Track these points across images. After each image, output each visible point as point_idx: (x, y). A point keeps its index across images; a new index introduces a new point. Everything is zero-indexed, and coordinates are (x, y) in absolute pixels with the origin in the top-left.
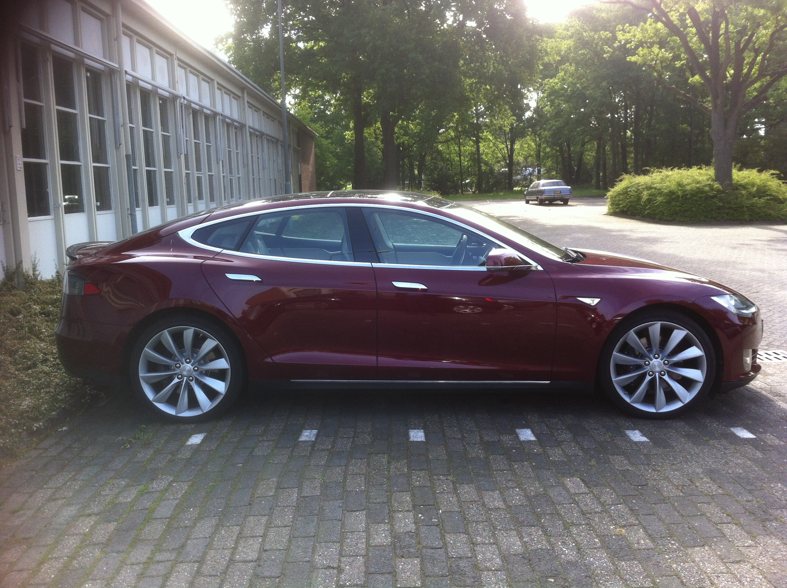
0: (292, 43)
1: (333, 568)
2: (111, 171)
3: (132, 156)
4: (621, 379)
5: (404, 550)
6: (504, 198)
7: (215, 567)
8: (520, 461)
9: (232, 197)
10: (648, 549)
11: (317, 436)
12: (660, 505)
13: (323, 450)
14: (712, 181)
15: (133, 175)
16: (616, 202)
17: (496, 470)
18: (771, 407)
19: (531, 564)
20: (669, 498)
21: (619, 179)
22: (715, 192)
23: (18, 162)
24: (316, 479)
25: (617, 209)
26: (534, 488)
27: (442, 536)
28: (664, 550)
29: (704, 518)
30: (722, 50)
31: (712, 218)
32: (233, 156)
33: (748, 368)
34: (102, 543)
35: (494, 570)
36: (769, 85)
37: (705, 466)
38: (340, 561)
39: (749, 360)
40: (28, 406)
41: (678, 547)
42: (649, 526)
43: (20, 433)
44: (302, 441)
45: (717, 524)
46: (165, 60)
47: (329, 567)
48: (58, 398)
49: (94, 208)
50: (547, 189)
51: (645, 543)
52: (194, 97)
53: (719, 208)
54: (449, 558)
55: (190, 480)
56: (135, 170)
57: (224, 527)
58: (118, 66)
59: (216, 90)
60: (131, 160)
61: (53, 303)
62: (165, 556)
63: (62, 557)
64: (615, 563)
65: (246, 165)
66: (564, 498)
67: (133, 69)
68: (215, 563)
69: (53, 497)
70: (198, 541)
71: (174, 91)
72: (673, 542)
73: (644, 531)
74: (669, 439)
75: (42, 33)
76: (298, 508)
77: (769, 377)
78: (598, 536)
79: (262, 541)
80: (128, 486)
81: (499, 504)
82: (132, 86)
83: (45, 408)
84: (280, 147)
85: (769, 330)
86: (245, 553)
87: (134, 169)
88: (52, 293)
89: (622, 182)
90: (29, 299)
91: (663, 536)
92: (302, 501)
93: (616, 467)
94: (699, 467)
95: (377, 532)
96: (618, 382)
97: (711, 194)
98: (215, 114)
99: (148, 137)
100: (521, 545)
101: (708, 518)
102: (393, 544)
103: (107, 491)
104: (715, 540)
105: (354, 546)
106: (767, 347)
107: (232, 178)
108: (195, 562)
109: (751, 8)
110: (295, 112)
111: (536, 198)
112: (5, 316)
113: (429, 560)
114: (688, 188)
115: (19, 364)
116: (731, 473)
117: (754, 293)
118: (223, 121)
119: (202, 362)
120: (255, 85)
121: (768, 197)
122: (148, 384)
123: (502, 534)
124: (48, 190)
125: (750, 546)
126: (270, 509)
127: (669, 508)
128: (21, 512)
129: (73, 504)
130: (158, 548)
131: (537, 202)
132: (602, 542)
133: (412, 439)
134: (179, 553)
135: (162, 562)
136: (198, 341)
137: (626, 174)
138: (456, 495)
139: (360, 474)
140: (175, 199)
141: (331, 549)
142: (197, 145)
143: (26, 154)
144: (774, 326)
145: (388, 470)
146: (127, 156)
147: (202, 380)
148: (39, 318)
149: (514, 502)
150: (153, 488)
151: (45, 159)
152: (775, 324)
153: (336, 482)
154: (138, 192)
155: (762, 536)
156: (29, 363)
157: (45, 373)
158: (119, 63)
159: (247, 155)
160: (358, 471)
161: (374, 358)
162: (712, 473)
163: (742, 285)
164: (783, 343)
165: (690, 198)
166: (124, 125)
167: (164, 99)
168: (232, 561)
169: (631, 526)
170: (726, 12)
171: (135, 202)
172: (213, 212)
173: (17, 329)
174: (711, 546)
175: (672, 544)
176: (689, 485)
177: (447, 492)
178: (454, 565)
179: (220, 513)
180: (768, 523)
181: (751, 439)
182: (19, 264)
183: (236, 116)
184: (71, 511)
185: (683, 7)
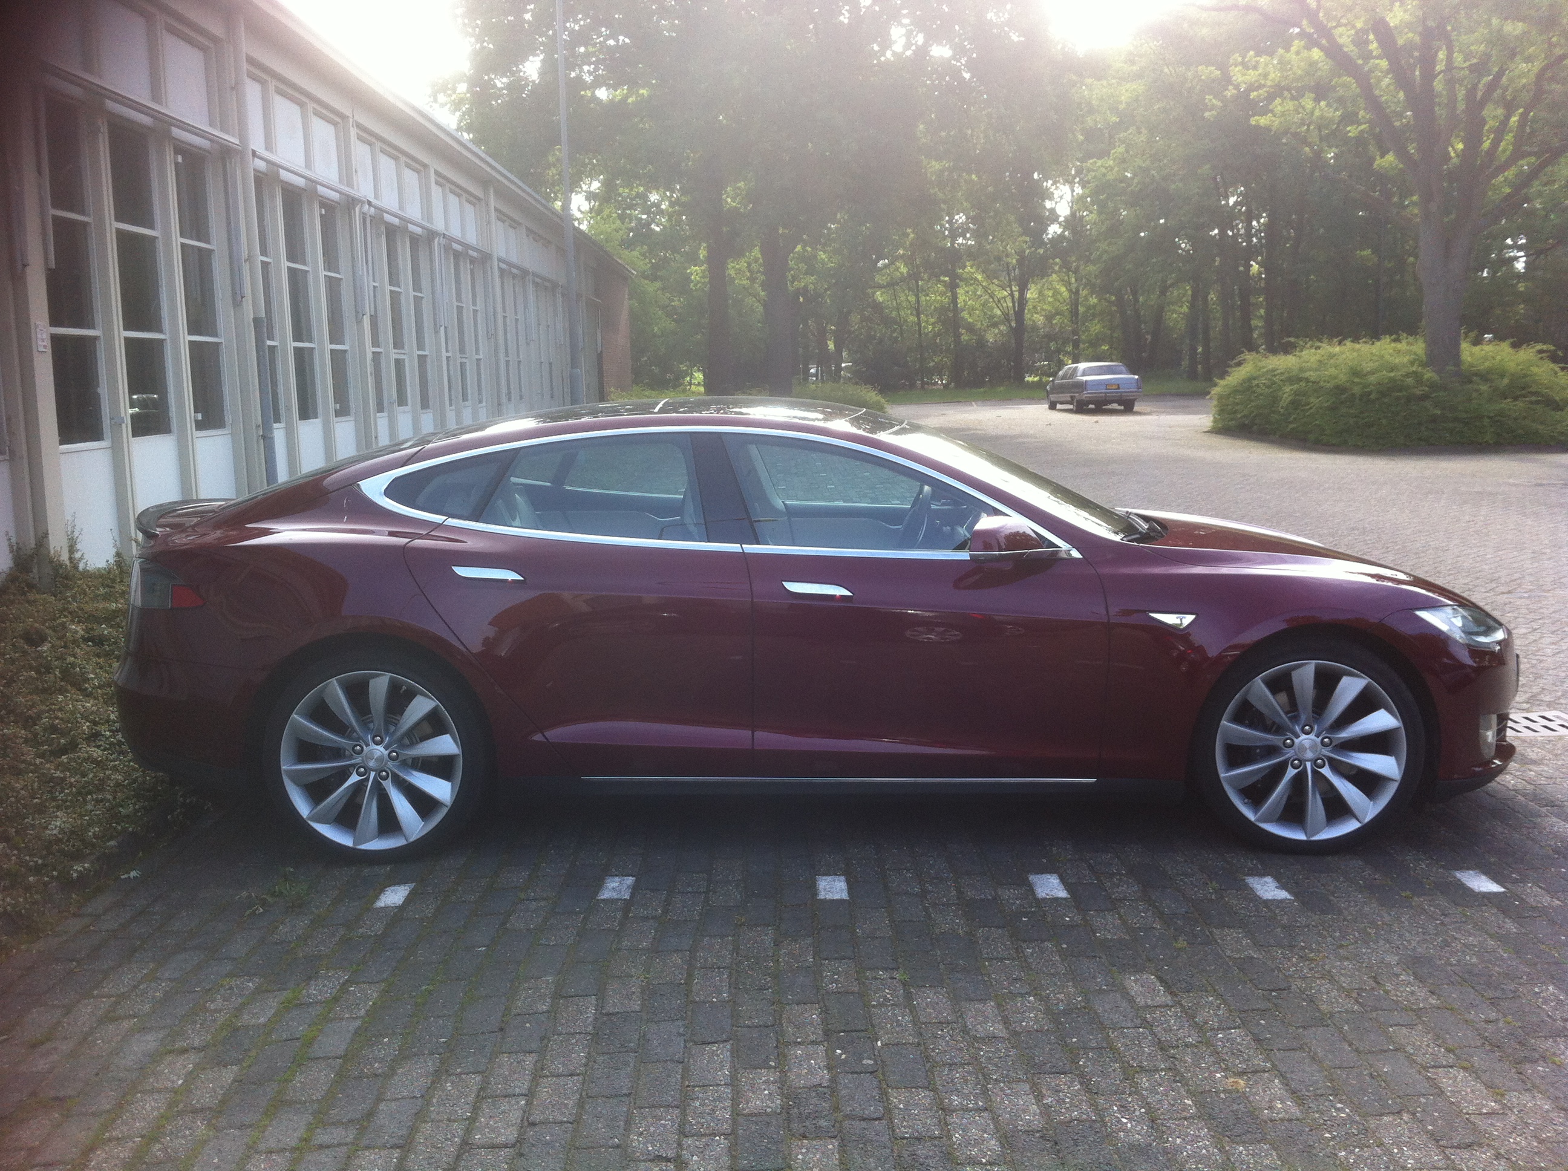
0: (585, 90)
1: (668, 1160)
2: (223, 350)
3: (265, 320)
4: (1238, 774)
5: (807, 1123)
6: (1006, 399)
7: (433, 1158)
8: (1037, 940)
9: (465, 399)
10: (1290, 1120)
11: (635, 889)
12: (1314, 1029)
13: (646, 918)
14: (1419, 366)
15: (267, 359)
16: (1230, 407)
17: (990, 960)
18: (1535, 828)
19: (1059, 1151)
20: (1332, 1016)
21: (1235, 361)
22: (1427, 389)
23: (39, 336)
24: (632, 976)
25: (1232, 420)
26: (1064, 995)
27: (881, 1094)
28: (1322, 1121)
29: (1400, 1055)
30: (1439, 105)
31: (1420, 439)
32: (468, 316)
33: (1489, 752)
34: (210, 1108)
35: (985, 1164)
36: (1534, 174)
37: (1403, 951)
38: (680, 1145)
39: (1490, 736)
40: (62, 831)
41: (1348, 1115)
42: (1292, 1072)
43: (45, 884)
44: (604, 900)
45: (1426, 1068)
46: (331, 129)
47: (659, 1158)
48: (120, 812)
49: (190, 425)
50: (1091, 381)
51: (1284, 1107)
52: (389, 201)
53: (1434, 419)
54: (895, 1138)
55: (383, 981)
56: (272, 349)
57: (450, 1075)
58: (238, 143)
59: (434, 187)
60: (265, 330)
61: (110, 618)
62: (336, 1134)
63: (130, 1137)
64: (1223, 1147)
65: (491, 336)
66: (1124, 1016)
67: (269, 147)
68: (434, 1150)
69: (112, 1014)
70: (398, 1103)
71: (347, 189)
72: (1339, 1105)
73: (1283, 1084)
74: (1333, 894)
75: (86, 78)
76: (596, 1037)
77: (1531, 767)
78: (1191, 1094)
79: (526, 1104)
80: (258, 991)
81: (996, 1028)
82: (265, 181)
83: (94, 833)
84: (559, 299)
85: (1532, 670)
86: (493, 1130)
87: (269, 346)
88: (107, 597)
89: (1240, 368)
90: (61, 611)
91: (1319, 1092)
92: (604, 1023)
93: (1228, 953)
94: (1392, 952)
95: (752, 1086)
96: (1232, 781)
97: (1418, 392)
98: (432, 234)
99: (297, 281)
100: (1038, 1111)
101: (1409, 1057)
102: (786, 1110)
103: (219, 1002)
104: (1423, 1100)
105: (709, 1114)
106: (1529, 705)
107: (464, 360)
108: (395, 1146)
109: (1499, 20)
110: (591, 227)
111: (1069, 399)
112: (13, 645)
113: (855, 1143)
114: (1372, 379)
115: (42, 744)
116: (1455, 965)
117: (1503, 593)
118: (447, 249)
119: (407, 741)
120: (512, 177)
121: (1534, 398)
122: (298, 786)
123: (1002, 1090)
124: (100, 391)
125: (1493, 1113)
126: (542, 1039)
127: (1333, 1035)
128: (48, 1046)
129: (151, 1029)
130: (321, 1119)
131: (1071, 407)
132: (1199, 1104)
133: (822, 895)
134: (362, 1131)
135: (328, 1147)
136: (398, 700)
137: (1249, 351)
138: (911, 1011)
139: (719, 968)
140: (352, 405)
141: (663, 1122)
142: (395, 297)
143: (56, 319)
144: (1541, 661)
145: (776, 958)
146: (257, 321)
147: (406, 778)
148: (81, 649)
149: (1024, 1024)
150: (309, 996)
151: (94, 328)
152: (1545, 658)
153: (671, 983)
154: (279, 391)
155: (1515, 1093)
156: (62, 741)
157: (95, 761)
158: (239, 135)
159: (494, 315)
160: (715, 960)
161: (747, 733)
162: (1416, 964)
163: (1477, 578)
164: (1559, 698)
165: (1378, 399)
166: (250, 259)
167: (329, 207)
168: (466, 1145)
169: (1255, 1072)
170: (1449, 28)
171: (272, 412)
172: (429, 442)
173: (38, 672)
174: (1414, 1114)
175: (1338, 1110)
176: (1373, 989)
177: (892, 1005)
178: (905, 1154)
179: (442, 1047)
180: (1528, 1066)
181: (1495, 894)
182: (42, 539)
183: (472, 238)
184: (150, 1042)
185: (1363, 19)
